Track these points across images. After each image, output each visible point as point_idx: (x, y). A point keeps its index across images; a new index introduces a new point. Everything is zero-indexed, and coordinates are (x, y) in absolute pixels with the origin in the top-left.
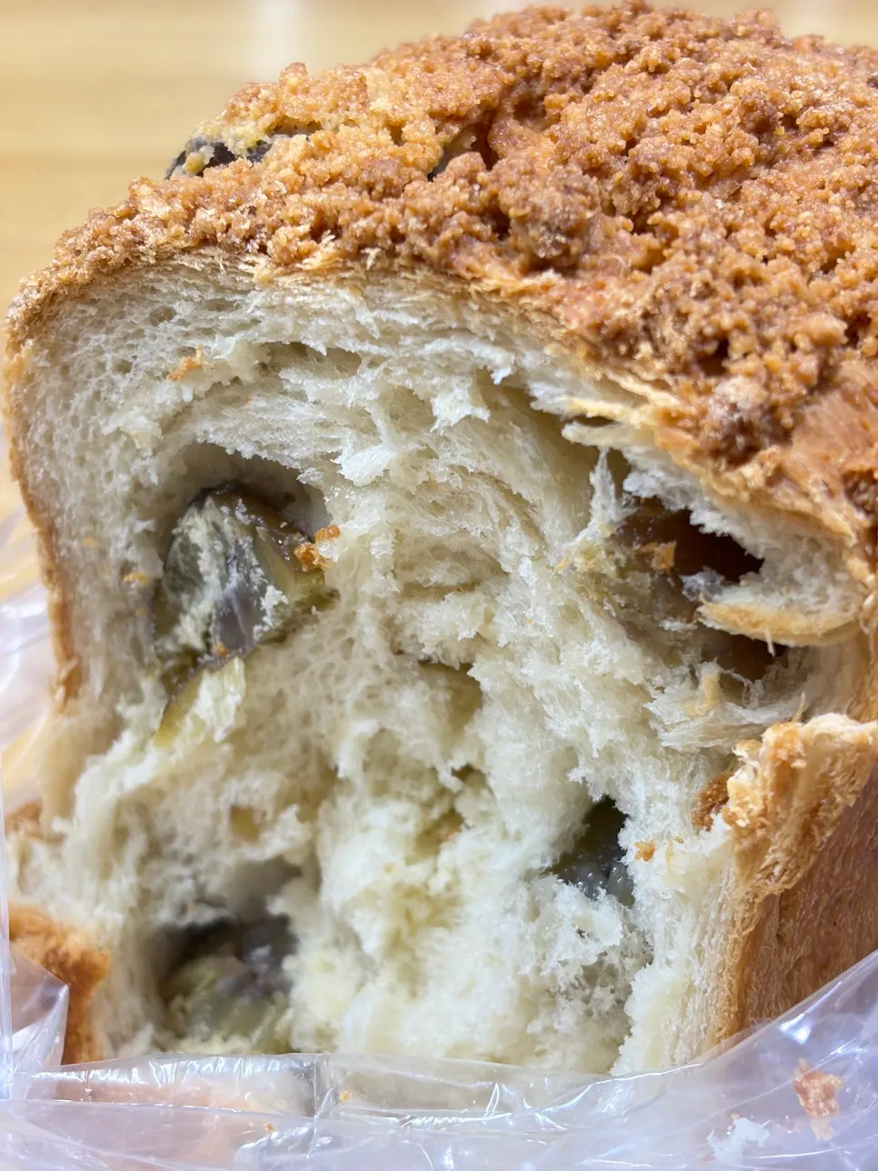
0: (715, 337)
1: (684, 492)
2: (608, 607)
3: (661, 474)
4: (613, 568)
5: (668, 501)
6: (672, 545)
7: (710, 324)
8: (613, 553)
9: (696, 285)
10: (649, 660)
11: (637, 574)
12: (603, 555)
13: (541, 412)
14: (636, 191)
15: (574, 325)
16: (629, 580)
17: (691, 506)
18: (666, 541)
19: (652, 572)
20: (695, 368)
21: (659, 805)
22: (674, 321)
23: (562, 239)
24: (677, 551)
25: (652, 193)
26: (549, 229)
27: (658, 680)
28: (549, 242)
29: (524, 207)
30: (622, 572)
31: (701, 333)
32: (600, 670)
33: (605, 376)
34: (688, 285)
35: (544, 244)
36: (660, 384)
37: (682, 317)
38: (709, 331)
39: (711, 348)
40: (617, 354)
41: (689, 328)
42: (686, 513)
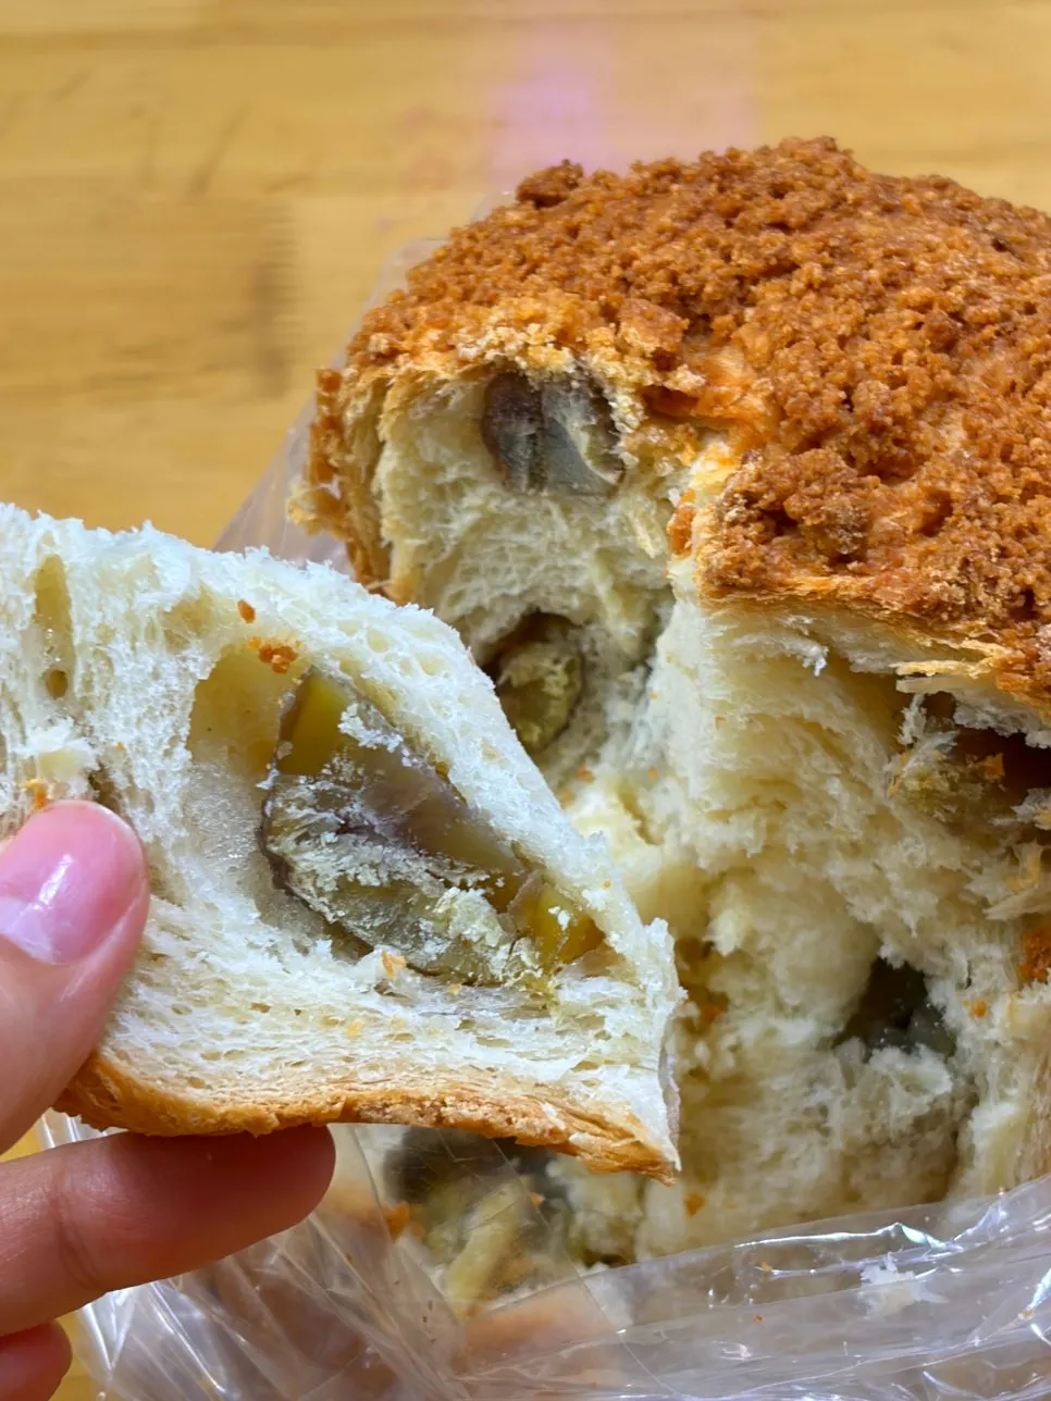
0: (1022, 593)
1: (1014, 719)
2: (938, 814)
3: (993, 710)
4: (947, 785)
5: (1001, 729)
6: (999, 757)
7: (1016, 583)
8: (946, 773)
9: (995, 551)
10: (968, 848)
11: (970, 785)
12: (937, 776)
13: (861, 673)
14: (874, 444)
15: (897, 607)
16: (961, 792)
17: (1024, 730)
18: (994, 754)
19: (984, 782)
20: (1011, 622)
21: (983, 966)
22: (985, 587)
23: (859, 535)
24: (1005, 761)
25: (889, 443)
26: (847, 530)
27: (976, 863)
28: (848, 540)
29: (819, 516)
30: (954, 787)
31: (1010, 593)
32: (919, 864)
33: (934, 643)
34: (987, 552)
35: (845, 543)
36: (987, 639)
37: (993, 582)
38: (1017, 589)
39: (1020, 603)
40: (941, 622)
41: (1002, 589)
42: (1021, 736)
